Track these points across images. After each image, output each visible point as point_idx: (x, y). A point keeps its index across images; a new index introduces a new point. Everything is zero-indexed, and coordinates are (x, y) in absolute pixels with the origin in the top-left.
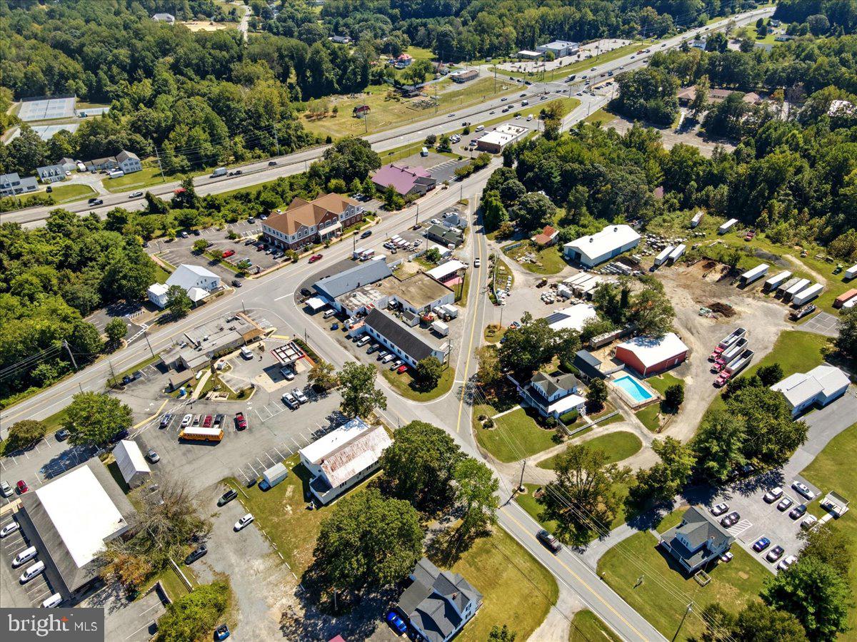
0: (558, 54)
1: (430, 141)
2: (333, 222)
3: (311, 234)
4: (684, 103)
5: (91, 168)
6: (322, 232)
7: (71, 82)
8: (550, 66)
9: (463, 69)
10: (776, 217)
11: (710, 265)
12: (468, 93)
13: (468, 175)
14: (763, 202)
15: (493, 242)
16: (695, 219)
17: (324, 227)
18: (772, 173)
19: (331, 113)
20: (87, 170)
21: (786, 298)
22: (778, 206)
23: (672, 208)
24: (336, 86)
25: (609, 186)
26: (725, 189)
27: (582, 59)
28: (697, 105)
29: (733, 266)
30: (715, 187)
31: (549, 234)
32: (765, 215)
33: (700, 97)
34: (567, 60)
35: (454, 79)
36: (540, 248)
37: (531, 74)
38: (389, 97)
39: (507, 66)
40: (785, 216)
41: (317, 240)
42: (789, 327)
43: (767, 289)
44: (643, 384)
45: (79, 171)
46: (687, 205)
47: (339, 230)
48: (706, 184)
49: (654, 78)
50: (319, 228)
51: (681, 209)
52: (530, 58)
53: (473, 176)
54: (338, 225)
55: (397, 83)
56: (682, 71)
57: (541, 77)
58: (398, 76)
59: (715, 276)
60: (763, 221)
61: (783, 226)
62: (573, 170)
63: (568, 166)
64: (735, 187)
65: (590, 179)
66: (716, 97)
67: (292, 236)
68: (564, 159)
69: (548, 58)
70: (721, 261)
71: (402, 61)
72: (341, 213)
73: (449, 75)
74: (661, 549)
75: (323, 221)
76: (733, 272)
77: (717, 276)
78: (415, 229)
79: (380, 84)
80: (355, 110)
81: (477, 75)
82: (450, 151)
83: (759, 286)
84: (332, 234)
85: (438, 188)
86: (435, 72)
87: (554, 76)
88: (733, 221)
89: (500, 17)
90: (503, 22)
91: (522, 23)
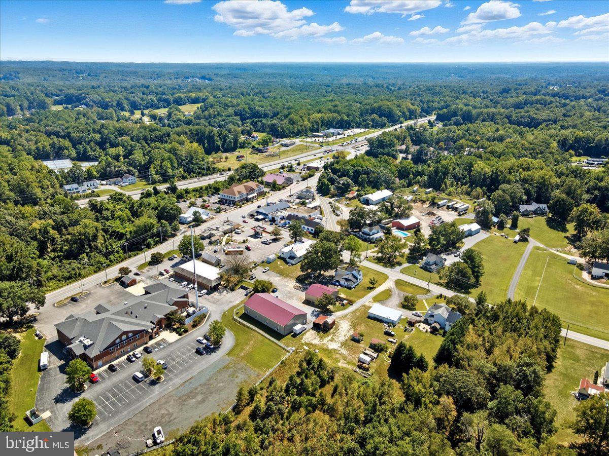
0: (333, 134)
1: (283, 167)
2: (253, 193)
3: (245, 197)
4: (401, 152)
5: (109, 183)
6: (250, 197)
7: (65, 151)
8: (331, 139)
9: (285, 141)
10: (448, 187)
11: (424, 202)
12: (292, 151)
13: (307, 179)
14: (442, 180)
15: (328, 199)
16: (415, 189)
17: (250, 194)
18: (444, 169)
19: (224, 160)
20: (107, 184)
21: (455, 209)
22: (448, 183)
23: (404, 186)
24: (221, 149)
25: (376, 174)
26: (425, 178)
27: (346, 136)
28: (406, 151)
29: (433, 201)
30: (421, 177)
31: (353, 194)
32: (443, 186)
33: (407, 147)
34: (339, 137)
35: (283, 145)
36: (350, 199)
37: (322, 142)
38: (251, 153)
39: (309, 140)
40: (452, 186)
41: (247, 200)
42: (458, 217)
43: (448, 207)
44: (405, 232)
45: (102, 185)
46: (410, 185)
47: (255, 197)
48: (417, 176)
49: (385, 139)
50: (248, 194)
51: (408, 187)
52: (320, 136)
53: (309, 179)
54: (255, 194)
55: (253, 147)
56: (398, 138)
57: (328, 144)
58: (254, 143)
59: (427, 205)
60: (443, 188)
61: (451, 189)
62: (359, 170)
63: (356, 168)
64: (429, 176)
65: (367, 173)
66: (414, 149)
67: (237, 198)
68: (353, 166)
69: (328, 136)
70: (428, 200)
71: (253, 137)
72: (256, 189)
73: (280, 143)
74: (421, 268)
75: (249, 191)
76: (433, 204)
77: (428, 205)
78: (290, 196)
79: (244, 148)
80: (238, 158)
81: (294, 144)
82: (294, 171)
83: (445, 207)
84: (253, 198)
85: (294, 183)
86: (273, 142)
87: (334, 143)
88: (431, 189)
89: (301, 117)
90: (303, 120)
91: (312, 120)
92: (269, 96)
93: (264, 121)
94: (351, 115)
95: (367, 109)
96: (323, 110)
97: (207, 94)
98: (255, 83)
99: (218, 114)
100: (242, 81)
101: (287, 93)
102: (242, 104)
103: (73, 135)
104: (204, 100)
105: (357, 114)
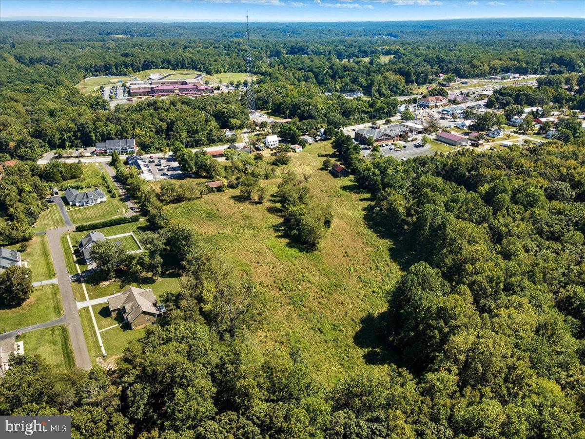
0: (509, 77)
1: (461, 94)
3: (435, 104)
5: (347, 95)
6: (438, 104)
8: (505, 81)
12: (470, 86)
13: (478, 100)
19: (417, 89)
24: (415, 82)
25: (533, 96)
34: (513, 79)
35: (463, 83)
37: (497, 82)
39: (486, 80)
41: (436, 106)
47: (441, 105)
52: (496, 78)
53: (480, 101)
54: (442, 103)
55: (439, 83)
57: (502, 83)
58: (440, 80)
62: (520, 93)
63: (518, 93)
67: (430, 103)
69: (504, 78)
71: (439, 77)
73: (461, 82)
79: (432, 83)
80: (427, 88)
82: (470, 96)
85: (469, 102)
86: (455, 80)
87: (507, 83)
89: (482, 63)
90: (483, 65)
91: (492, 65)
92: (454, 50)
93: (450, 65)
94: (530, 63)
95: (548, 59)
96: (505, 59)
97: (399, 47)
98: (439, 39)
99: (411, 61)
100: (427, 38)
101: (472, 47)
102: (431, 54)
103: (314, 70)
104: (395, 53)
105: (537, 63)
